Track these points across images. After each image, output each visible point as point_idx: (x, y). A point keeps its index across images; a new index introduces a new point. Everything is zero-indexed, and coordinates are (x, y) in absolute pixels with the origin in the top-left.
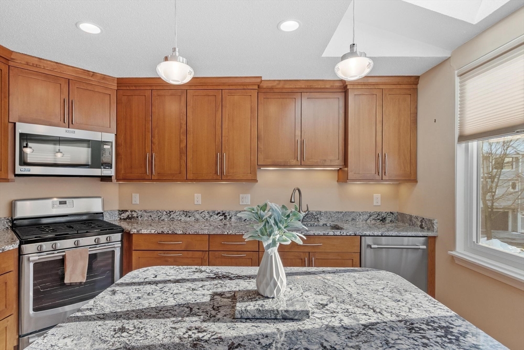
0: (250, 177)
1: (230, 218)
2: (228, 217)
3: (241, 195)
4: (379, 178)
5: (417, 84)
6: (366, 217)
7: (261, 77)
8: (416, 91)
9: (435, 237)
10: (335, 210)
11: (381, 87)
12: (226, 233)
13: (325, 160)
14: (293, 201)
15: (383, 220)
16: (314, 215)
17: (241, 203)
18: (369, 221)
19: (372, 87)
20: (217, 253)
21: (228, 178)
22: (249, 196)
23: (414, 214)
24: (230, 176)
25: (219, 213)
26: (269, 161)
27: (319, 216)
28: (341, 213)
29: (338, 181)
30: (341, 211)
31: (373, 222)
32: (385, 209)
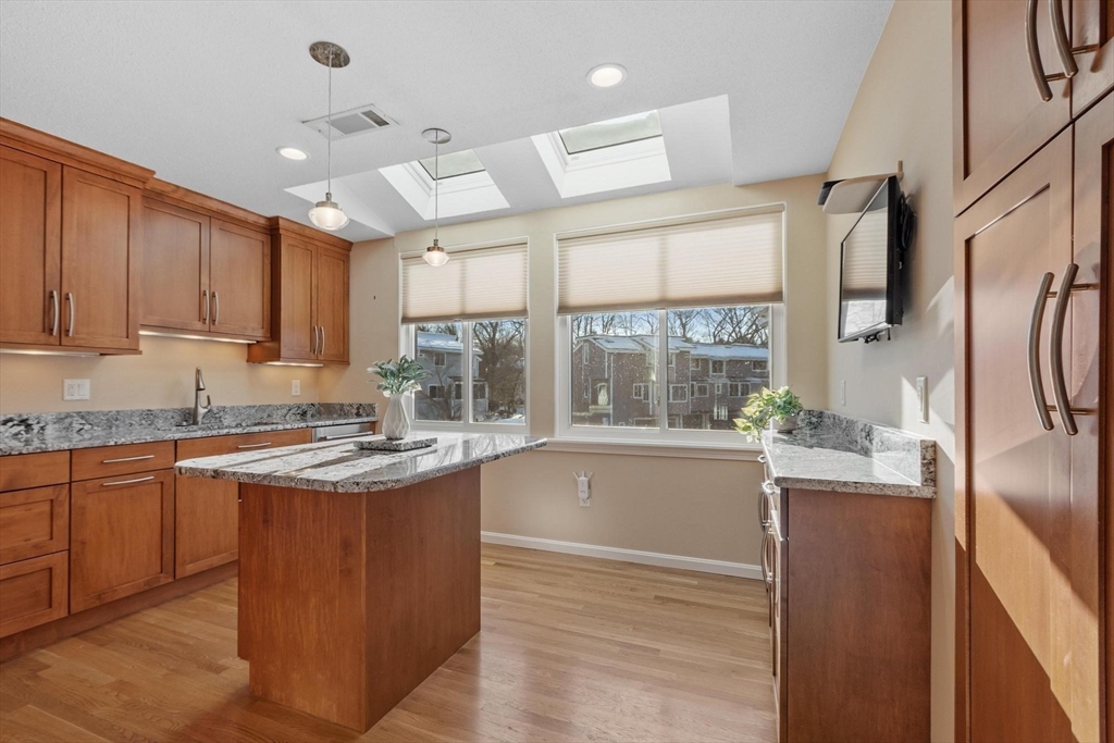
0: (125, 343)
1: (42, 428)
2: (36, 428)
3: (67, 382)
4: (313, 357)
5: (349, 250)
6: (285, 411)
7: (154, 173)
8: (348, 256)
9: (374, 423)
10: (245, 405)
11: (317, 243)
12: (112, 443)
13: (245, 328)
14: (202, 387)
15: (304, 414)
16: (216, 411)
17: (67, 397)
18: (288, 417)
19: (307, 240)
20: (89, 484)
21: (77, 343)
22: (87, 383)
23: (346, 401)
24: (80, 339)
25: (11, 420)
26: (154, 320)
27: (221, 413)
28: (254, 407)
29: (248, 361)
30: (252, 404)
31: (293, 417)
32: (305, 401)
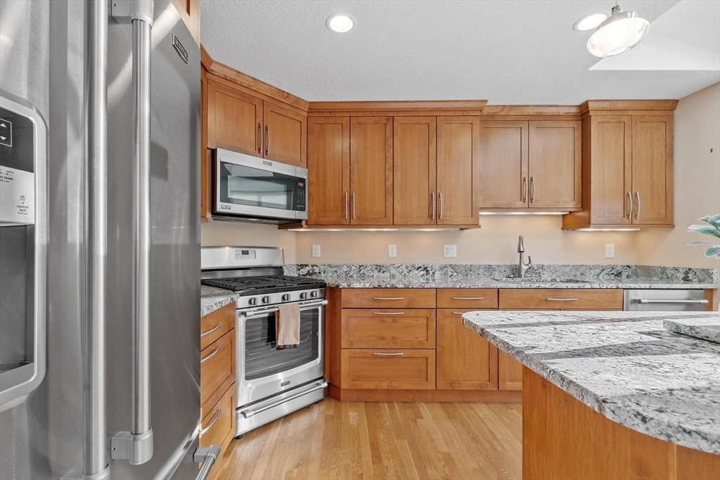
0: (471, 221)
1: (434, 273)
2: (431, 272)
3: (445, 246)
5: (673, 109)
6: (598, 271)
7: (486, 101)
8: (672, 118)
9: (712, 290)
10: (560, 265)
11: (630, 113)
12: (458, 287)
13: (558, 202)
14: (522, 250)
15: (619, 274)
16: (536, 268)
17: (445, 256)
18: (601, 276)
19: (619, 113)
21: (445, 222)
22: (455, 247)
23: (669, 264)
24: (447, 220)
25: (420, 267)
26: (489, 204)
27: (540, 270)
28: (568, 266)
29: (562, 229)
30: (566, 264)
31: (606, 277)
32: (620, 262)
